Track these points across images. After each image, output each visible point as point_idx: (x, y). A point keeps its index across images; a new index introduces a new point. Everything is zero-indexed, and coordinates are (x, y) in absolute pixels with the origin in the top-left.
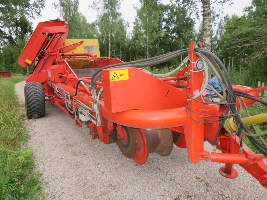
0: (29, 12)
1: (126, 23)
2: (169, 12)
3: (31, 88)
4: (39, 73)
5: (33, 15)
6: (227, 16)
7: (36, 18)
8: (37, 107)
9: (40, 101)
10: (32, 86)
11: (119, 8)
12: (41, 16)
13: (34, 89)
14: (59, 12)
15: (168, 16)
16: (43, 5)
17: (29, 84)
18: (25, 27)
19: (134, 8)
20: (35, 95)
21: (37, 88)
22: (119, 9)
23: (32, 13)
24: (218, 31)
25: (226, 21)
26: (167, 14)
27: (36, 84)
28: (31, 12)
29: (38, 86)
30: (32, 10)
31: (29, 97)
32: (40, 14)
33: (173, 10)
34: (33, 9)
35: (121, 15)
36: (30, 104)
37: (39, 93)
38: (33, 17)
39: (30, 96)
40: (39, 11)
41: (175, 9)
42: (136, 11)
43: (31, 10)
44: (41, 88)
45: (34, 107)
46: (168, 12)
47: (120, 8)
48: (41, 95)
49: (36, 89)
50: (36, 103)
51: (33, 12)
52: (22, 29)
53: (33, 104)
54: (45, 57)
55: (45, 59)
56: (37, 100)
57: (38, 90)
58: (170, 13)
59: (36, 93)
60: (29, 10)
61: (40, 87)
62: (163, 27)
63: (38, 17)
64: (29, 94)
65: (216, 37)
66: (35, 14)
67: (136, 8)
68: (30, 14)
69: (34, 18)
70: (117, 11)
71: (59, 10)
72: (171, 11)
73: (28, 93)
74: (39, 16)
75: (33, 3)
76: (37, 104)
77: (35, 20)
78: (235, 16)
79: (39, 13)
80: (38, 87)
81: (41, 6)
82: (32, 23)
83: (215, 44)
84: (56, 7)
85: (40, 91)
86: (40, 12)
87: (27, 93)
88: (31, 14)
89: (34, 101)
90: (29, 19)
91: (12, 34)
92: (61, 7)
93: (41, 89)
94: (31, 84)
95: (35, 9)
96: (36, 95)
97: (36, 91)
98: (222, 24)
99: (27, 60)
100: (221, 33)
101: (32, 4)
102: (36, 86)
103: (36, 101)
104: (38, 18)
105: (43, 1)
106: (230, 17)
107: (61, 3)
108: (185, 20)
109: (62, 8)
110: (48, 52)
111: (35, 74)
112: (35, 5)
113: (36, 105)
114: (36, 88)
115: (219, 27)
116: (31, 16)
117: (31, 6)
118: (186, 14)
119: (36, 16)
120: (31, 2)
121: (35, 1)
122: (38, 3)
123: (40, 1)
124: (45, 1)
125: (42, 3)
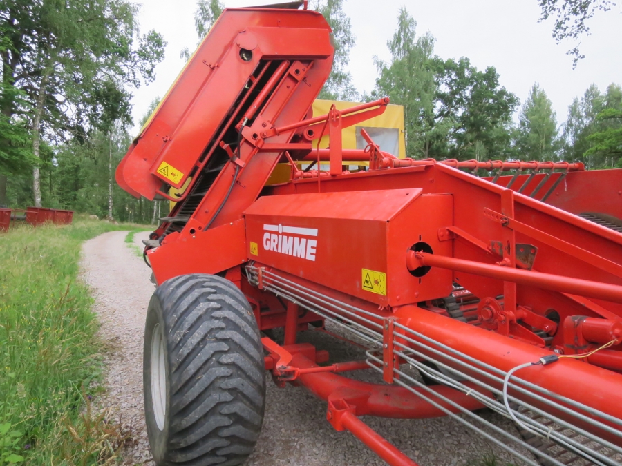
0: (125, 70)
1: (361, 97)
2: (454, 77)
3: (199, 319)
4: (210, 227)
5: (136, 77)
6: (592, 88)
7: (141, 84)
8: (225, 433)
9: (244, 395)
10: (202, 307)
11: (344, 62)
12: (154, 79)
13: (217, 324)
15: (451, 88)
16: (160, 55)
17: (185, 293)
18: (115, 105)
19: (376, 65)
20: (221, 364)
21: (226, 313)
22: (345, 65)
23: (134, 73)
24: (570, 124)
25: (590, 99)
26: (448, 82)
27: (218, 290)
28: (132, 70)
29: (230, 301)
30: (136, 64)
31: (186, 377)
32: (153, 75)
33: (464, 72)
34: (138, 63)
35: (348, 79)
36: (194, 416)
37: (241, 349)
38: (134, 82)
39: (192, 368)
40: (150, 68)
41: (468, 70)
42: (380, 71)
43: (133, 64)
44: (248, 314)
45: (214, 433)
46: (450, 76)
47: (346, 63)
48: (251, 358)
49: (223, 325)
50: (225, 410)
51: (137, 70)
52: (107, 110)
53: (206, 415)
54: (238, 155)
55: (240, 167)
56: (233, 390)
57: (236, 327)
58: (455, 80)
59: (225, 347)
60: (129, 63)
61: (241, 309)
62: (436, 112)
63: (148, 82)
64: (189, 355)
65: (563, 140)
66: (139, 76)
67: (380, 64)
68: (129, 75)
69: (137, 83)
70: (339, 69)
72: (457, 74)
73: (185, 351)
74: (149, 79)
75: (137, 50)
76: (229, 415)
77: (140, 88)
78: (615, 88)
79: (149, 72)
80: (230, 307)
81: (155, 55)
82: (131, 96)
83: (558, 155)
85: (245, 334)
86: (152, 70)
87: (179, 345)
88: (131, 75)
89: (215, 397)
90: (126, 87)
91: (82, 121)
93: (245, 319)
94: (196, 293)
95: (142, 62)
96: (225, 359)
97: (229, 334)
98: (580, 108)
99: (164, 164)
100: (576, 131)
101: (135, 52)
102: (224, 305)
103: (227, 397)
104: (148, 85)
105: (162, 46)
106: (599, 92)
108: (492, 98)
110: (255, 136)
111: (192, 231)
112: (143, 55)
113: (226, 421)
114: (225, 319)
115: (572, 115)
116: (130, 79)
117: (133, 55)
118: (497, 81)
119: (142, 80)
120: (135, 47)
121: (142, 45)
122: (149, 50)
123: (153, 45)
124: (165, 46)
125: (159, 51)
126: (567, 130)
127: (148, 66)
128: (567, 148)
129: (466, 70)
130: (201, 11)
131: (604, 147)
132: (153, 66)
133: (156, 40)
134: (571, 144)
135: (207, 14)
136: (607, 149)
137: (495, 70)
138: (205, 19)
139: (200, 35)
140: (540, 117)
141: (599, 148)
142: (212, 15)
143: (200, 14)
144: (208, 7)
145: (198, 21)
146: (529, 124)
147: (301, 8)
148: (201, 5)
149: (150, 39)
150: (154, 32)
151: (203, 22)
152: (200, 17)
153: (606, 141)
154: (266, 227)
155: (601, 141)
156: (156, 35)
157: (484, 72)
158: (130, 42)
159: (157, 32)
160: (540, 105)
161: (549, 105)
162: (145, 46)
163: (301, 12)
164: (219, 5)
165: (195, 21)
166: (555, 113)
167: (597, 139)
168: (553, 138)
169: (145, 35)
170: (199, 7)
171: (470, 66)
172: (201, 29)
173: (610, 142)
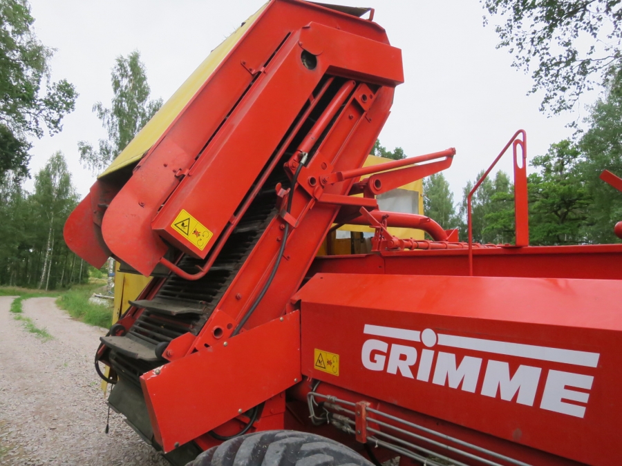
0: (28, 118)
5: (39, 126)
7: (44, 134)
12: (60, 130)
14: (107, 126)
16: (70, 106)
18: (10, 154)
23: (37, 122)
24: (465, 205)
28: (35, 118)
30: (41, 112)
32: (59, 125)
34: (43, 112)
38: (36, 131)
40: (58, 117)
43: (38, 112)
51: (41, 119)
60: (32, 111)
63: (52, 133)
66: (43, 125)
68: (31, 123)
69: (39, 133)
71: (108, 122)
74: (54, 130)
75: (43, 98)
77: (42, 138)
79: (56, 123)
81: (64, 106)
82: (30, 146)
84: (102, 115)
86: (59, 120)
88: (34, 123)
90: (26, 136)
92: (115, 117)
95: (48, 111)
99: (183, 216)
100: (470, 210)
101: (41, 100)
104: (52, 135)
105: (73, 97)
107: (116, 106)
109: (116, 119)
110: (312, 181)
111: (218, 332)
112: (51, 103)
115: (466, 196)
116: (32, 127)
117: (38, 103)
119: (46, 130)
120: (42, 94)
121: (49, 94)
122: (57, 99)
123: (63, 95)
124: (76, 97)
125: (69, 101)
126: (463, 209)
127: (55, 116)
128: (462, 225)
129: (376, 149)
130: (119, 67)
131: (499, 226)
132: (61, 116)
133: (66, 90)
134: (466, 223)
135: (125, 71)
136: (501, 228)
137: (402, 151)
138: (122, 76)
139: (115, 92)
140: (440, 196)
141: (495, 227)
142: (130, 73)
143: (118, 70)
144: (126, 64)
145: (114, 77)
146: (429, 202)
147: (365, 17)
148: (120, 61)
149: (60, 88)
150: (65, 82)
151: (120, 78)
152: (118, 74)
153: (500, 221)
154: (369, 329)
155: (495, 220)
156: (68, 85)
157: (393, 153)
158: (37, 88)
159: (69, 82)
160: (439, 186)
161: (447, 187)
162: (54, 94)
163: (363, 22)
164: (139, 64)
165: (111, 76)
166: (452, 194)
167: (492, 218)
168: (450, 216)
169: (54, 84)
170: (117, 63)
171: (380, 146)
172: (117, 84)
173: (504, 222)
